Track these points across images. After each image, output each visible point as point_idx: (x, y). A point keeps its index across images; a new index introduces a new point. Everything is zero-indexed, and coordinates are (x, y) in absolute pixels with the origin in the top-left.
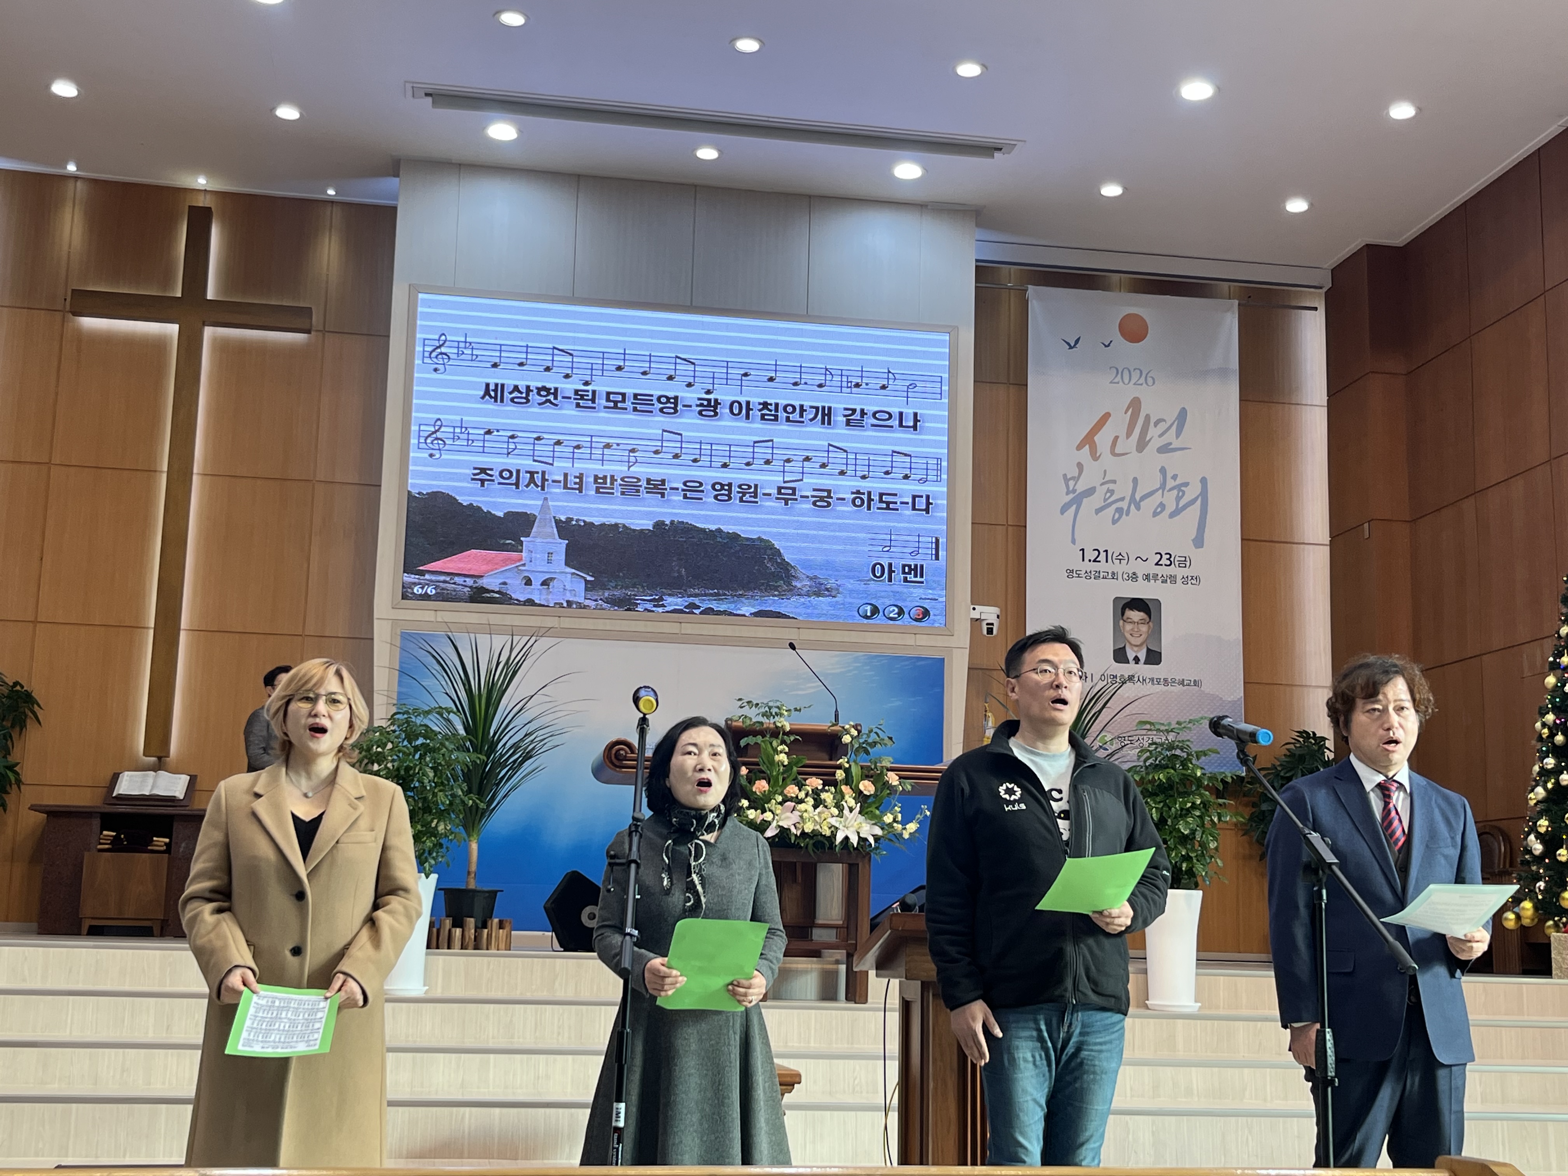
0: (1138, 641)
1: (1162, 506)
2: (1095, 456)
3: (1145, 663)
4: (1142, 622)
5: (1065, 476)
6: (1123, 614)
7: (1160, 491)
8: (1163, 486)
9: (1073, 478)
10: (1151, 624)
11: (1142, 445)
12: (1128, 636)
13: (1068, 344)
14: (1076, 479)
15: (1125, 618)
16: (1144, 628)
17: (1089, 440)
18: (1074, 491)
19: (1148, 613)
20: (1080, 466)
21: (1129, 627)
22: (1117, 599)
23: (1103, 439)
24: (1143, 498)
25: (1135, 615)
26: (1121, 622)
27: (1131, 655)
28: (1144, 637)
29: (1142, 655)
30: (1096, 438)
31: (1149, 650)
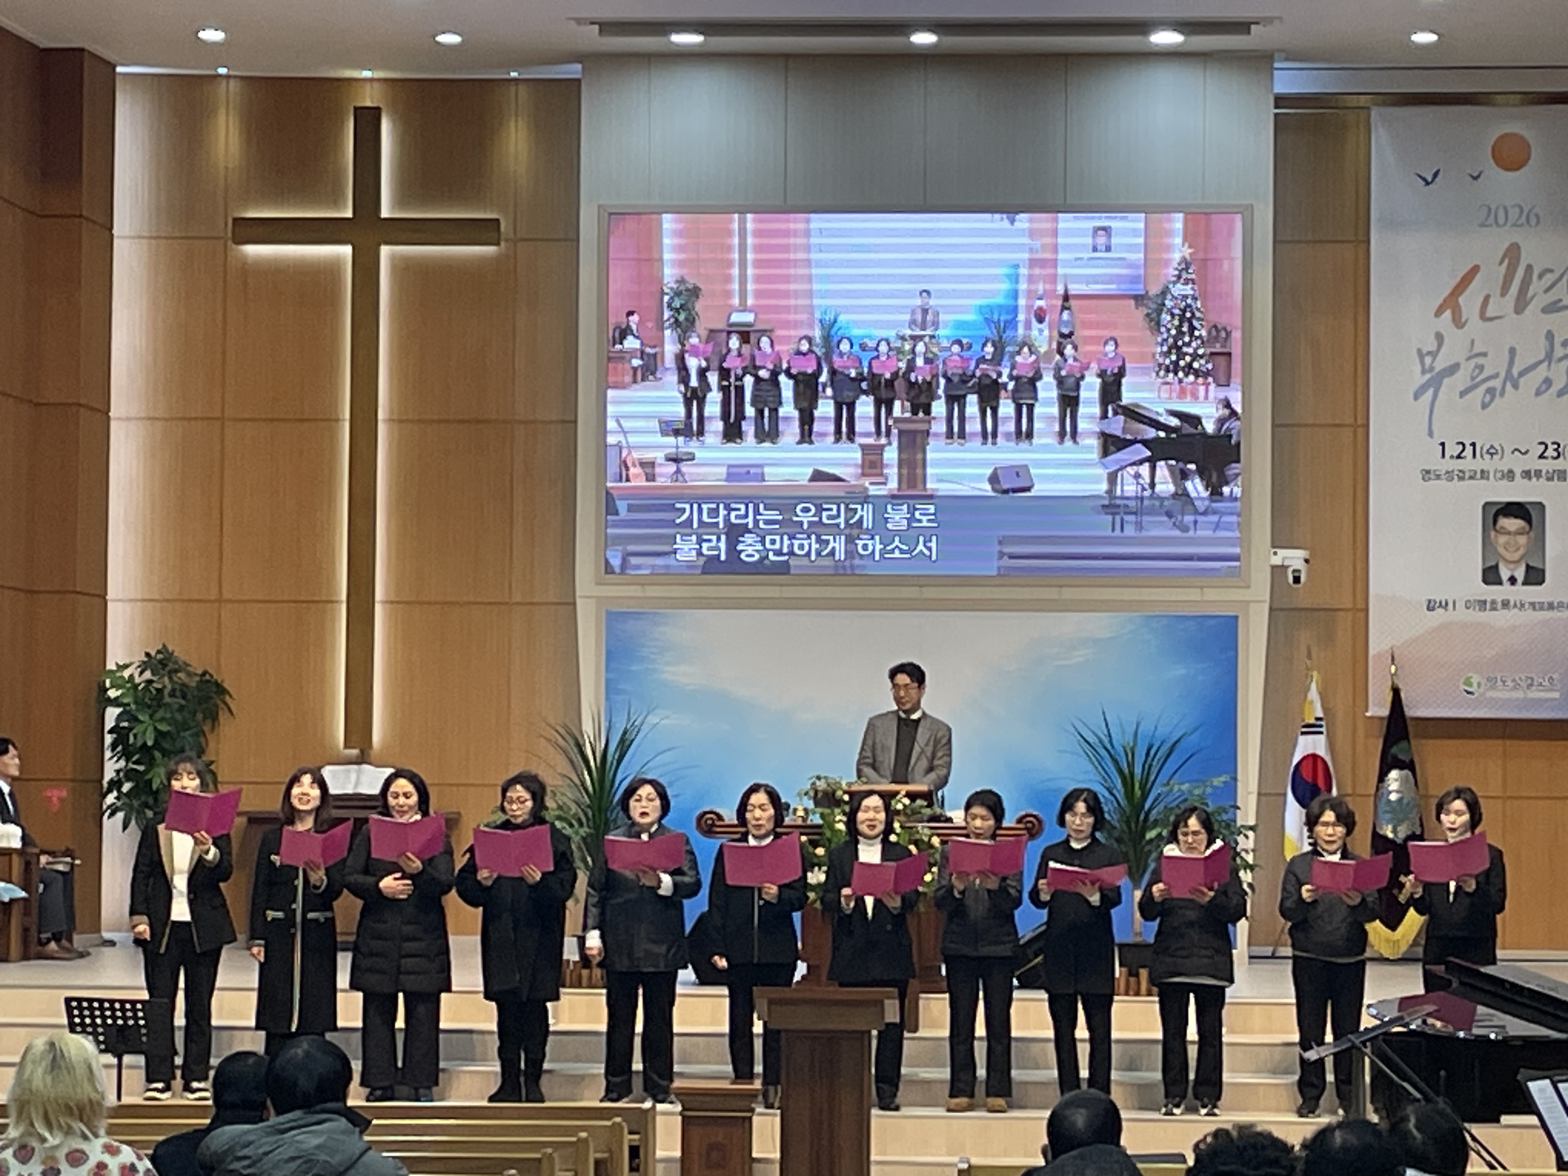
0: (1516, 556)
1: (1548, 382)
2: (1458, 322)
3: (1525, 583)
4: (1520, 533)
5: (1419, 351)
6: (1495, 522)
7: (1546, 364)
8: (1549, 356)
9: (1429, 353)
10: (1532, 534)
11: (1520, 306)
12: (1501, 550)
13: (1424, 179)
14: (1434, 354)
15: (1498, 527)
16: (1522, 540)
17: (1451, 303)
18: (1432, 369)
19: (1529, 520)
20: (1439, 337)
21: (1502, 539)
22: (1487, 505)
23: (1469, 302)
24: (1521, 374)
25: (1511, 524)
26: (1493, 534)
27: (1505, 574)
28: (1522, 551)
29: (1520, 574)
30: (1461, 300)
31: (1528, 567)
